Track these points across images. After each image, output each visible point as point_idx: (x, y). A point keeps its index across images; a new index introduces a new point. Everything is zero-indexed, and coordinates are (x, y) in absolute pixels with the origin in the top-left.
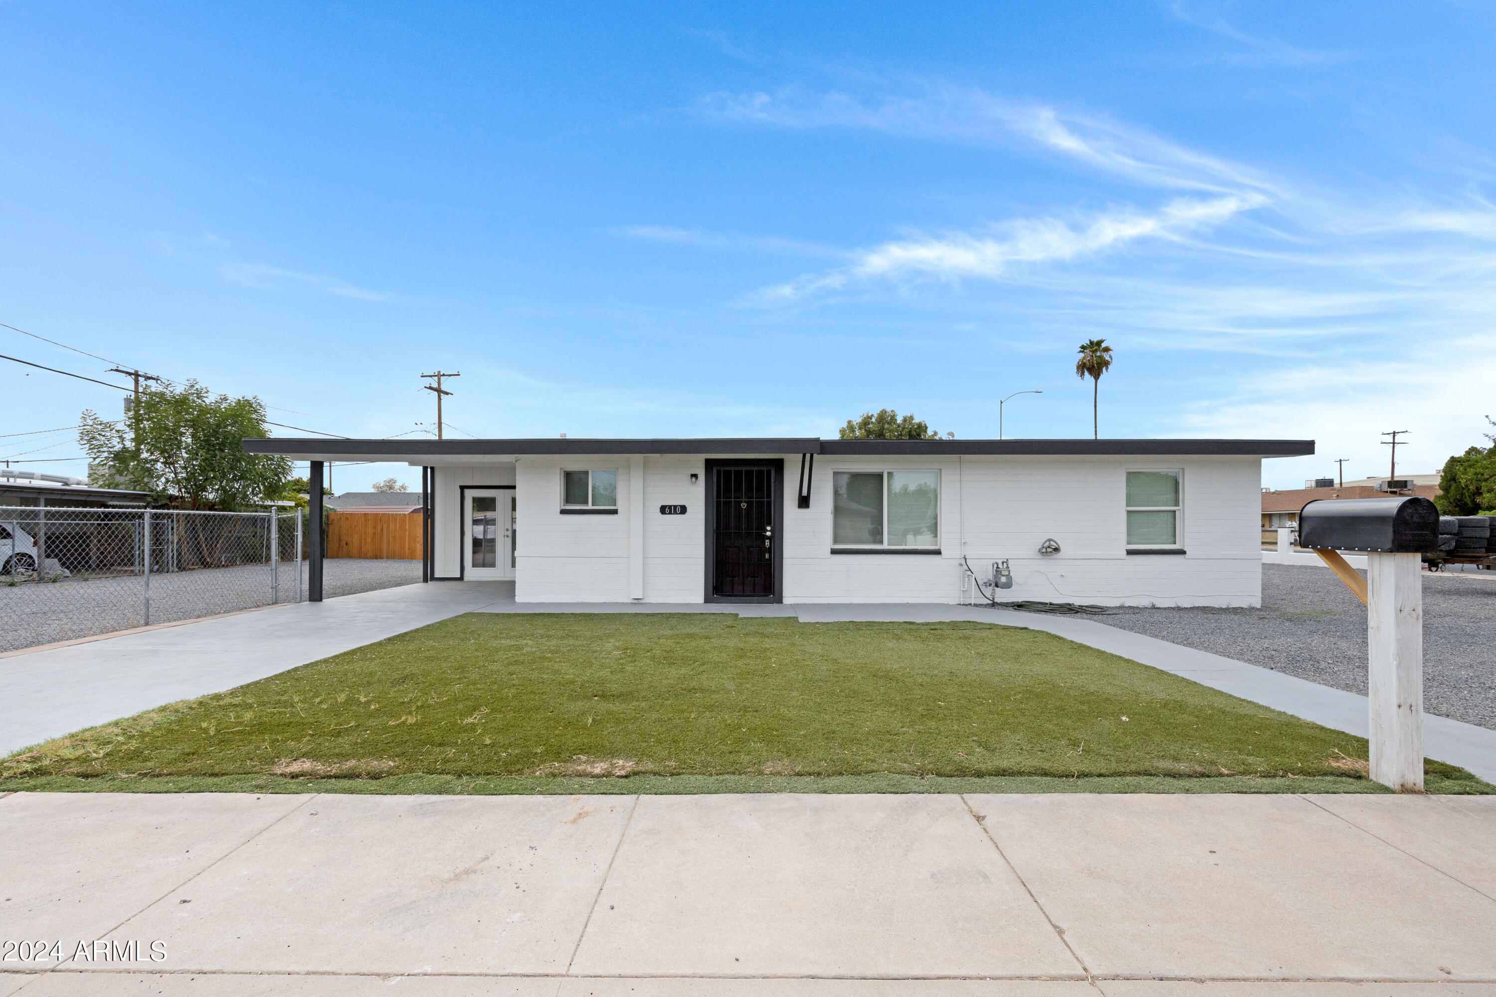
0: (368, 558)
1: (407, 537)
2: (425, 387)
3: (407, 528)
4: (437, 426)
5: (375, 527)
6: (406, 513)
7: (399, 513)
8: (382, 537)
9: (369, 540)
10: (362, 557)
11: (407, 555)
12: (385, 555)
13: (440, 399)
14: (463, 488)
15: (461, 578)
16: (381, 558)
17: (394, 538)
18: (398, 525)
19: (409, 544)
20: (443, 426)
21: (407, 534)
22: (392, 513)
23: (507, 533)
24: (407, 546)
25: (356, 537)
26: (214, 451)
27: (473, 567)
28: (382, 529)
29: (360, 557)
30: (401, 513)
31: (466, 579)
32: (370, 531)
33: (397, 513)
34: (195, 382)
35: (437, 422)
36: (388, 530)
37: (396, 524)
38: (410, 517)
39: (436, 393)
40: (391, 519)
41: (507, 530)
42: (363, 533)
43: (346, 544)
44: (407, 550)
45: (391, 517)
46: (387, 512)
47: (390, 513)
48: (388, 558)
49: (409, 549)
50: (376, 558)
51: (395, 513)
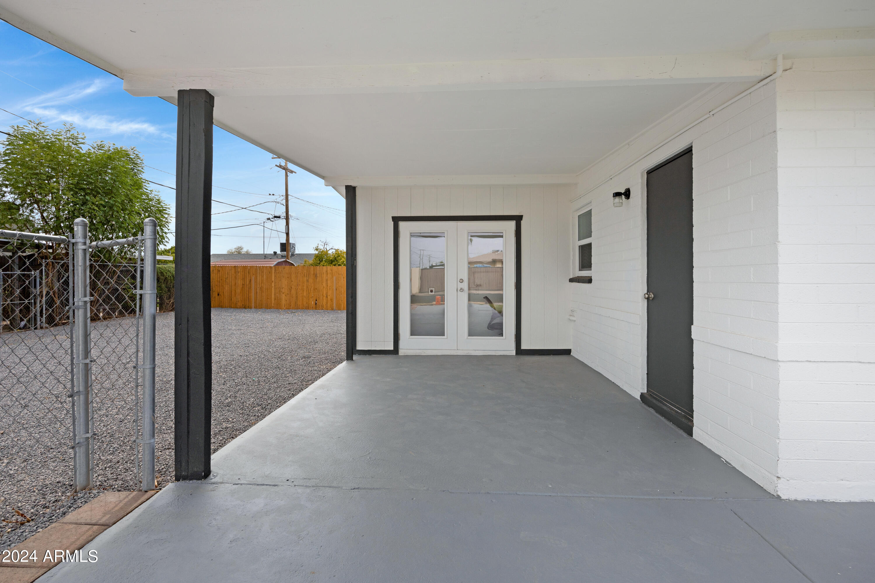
0: (237, 308)
1: (273, 288)
2: (276, 165)
3: (273, 280)
4: (284, 197)
5: (244, 279)
6: (272, 265)
7: (266, 265)
8: (250, 288)
9: (238, 291)
10: (233, 306)
11: (273, 305)
12: (253, 305)
13: (287, 176)
14: (396, 220)
15: (395, 351)
16: (250, 307)
17: (261, 289)
18: (265, 277)
19: (275, 294)
20: (290, 197)
21: (273, 285)
22: (260, 265)
23: (460, 285)
24: (273, 296)
25: (227, 288)
26: (84, 196)
27: (412, 335)
28: (250, 281)
29: (231, 307)
30: (268, 265)
31: (401, 352)
32: (240, 282)
33: (264, 265)
34: (71, 127)
35: (285, 194)
36: (256, 282)
37: (263, 276)
38: (275, 270)
39: (284, 171)
40: (258, 271)
41: (462, 281)
42: (233, 284)
43: (218, 295)
44: (273, 299)
45: (258, 269)
46: (255, 265)
47: (257, 265)
48: (256, 307)
49: (275, 299)
50: (245, 308)
51: (262, 265)
